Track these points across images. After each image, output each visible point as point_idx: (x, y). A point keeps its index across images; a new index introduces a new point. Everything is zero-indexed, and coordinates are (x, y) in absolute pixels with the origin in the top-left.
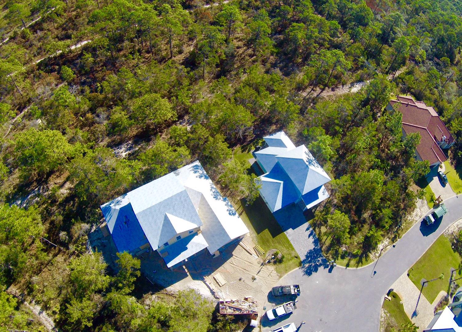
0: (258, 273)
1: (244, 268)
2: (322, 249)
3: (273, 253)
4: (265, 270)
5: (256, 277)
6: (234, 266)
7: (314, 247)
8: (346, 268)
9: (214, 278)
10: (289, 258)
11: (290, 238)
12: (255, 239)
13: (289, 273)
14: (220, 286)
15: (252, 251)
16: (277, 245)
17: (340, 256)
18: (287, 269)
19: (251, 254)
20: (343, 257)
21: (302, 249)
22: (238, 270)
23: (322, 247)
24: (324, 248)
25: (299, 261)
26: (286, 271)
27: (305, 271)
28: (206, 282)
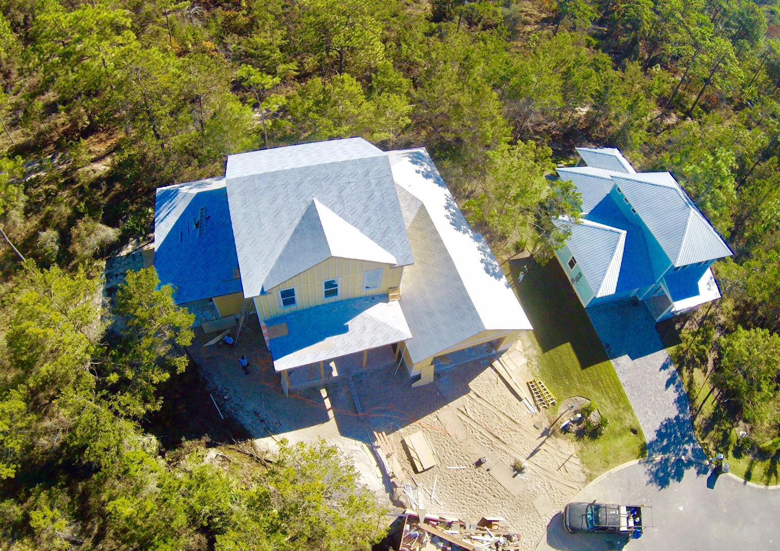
0: (532, 454)
1: (496, 433)
2: (695, 423)
3: (577, 407)
4: (552, 451)
5: (525, 464)
6: (468, 421)
7: (676, 413)
8: (745, 483)
9: (403, 442)
10: (617, 429)
11: (622, 379)
12: (535, 363)
13: (613, 471)
14: (416, 471)
15: (524, 392)
16: (590, 388)
17: (731, 448)
18: (610, 458)
19: (520, 399)
20: (738, 454)
21: (650, 413)
22: (478, 435)
23: (694, 418)
24: (698, 421)
25: (640, 442)
26: (607, 464)
27: (652, 473)
28: (379, 451)
